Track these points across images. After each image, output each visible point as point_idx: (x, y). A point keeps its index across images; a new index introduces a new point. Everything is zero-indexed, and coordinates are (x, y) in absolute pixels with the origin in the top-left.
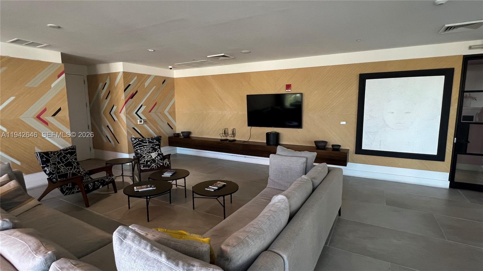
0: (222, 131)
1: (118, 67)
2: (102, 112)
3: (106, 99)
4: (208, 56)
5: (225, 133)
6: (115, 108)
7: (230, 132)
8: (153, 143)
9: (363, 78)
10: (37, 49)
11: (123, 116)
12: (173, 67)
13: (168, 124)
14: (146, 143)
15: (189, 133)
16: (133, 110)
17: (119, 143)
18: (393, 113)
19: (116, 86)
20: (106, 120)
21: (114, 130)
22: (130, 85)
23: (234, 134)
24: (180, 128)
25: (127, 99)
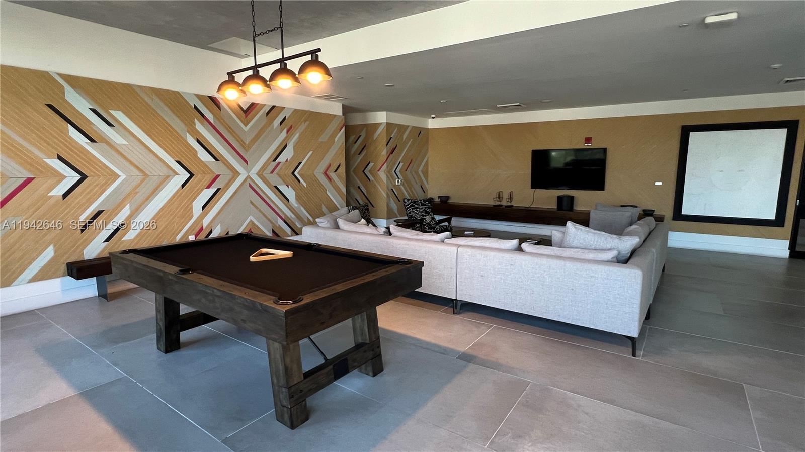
0: (495, 195)
1: (381, 117)
2: (352, 170)
3: (359, 154)
4: (498, 106)
5: (499, 197)
6: (371, 165)
7: (506, 196)
8: (425, 205)
9: (686, 132)
10: (330, 102)
11: (382, 175)
12: (436, 116)
13: (421, 186)
14: (418, 205)
15: (448, 198)
16: (392, 169)
17: (373, 207)
18: (722, 171)
19: (375, 138)
20: (356, 179)
21: (367, 192)
22: (391, 138)
23: (511, 198)
24: (434, 192)
25: (388, 154)
